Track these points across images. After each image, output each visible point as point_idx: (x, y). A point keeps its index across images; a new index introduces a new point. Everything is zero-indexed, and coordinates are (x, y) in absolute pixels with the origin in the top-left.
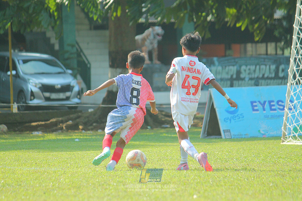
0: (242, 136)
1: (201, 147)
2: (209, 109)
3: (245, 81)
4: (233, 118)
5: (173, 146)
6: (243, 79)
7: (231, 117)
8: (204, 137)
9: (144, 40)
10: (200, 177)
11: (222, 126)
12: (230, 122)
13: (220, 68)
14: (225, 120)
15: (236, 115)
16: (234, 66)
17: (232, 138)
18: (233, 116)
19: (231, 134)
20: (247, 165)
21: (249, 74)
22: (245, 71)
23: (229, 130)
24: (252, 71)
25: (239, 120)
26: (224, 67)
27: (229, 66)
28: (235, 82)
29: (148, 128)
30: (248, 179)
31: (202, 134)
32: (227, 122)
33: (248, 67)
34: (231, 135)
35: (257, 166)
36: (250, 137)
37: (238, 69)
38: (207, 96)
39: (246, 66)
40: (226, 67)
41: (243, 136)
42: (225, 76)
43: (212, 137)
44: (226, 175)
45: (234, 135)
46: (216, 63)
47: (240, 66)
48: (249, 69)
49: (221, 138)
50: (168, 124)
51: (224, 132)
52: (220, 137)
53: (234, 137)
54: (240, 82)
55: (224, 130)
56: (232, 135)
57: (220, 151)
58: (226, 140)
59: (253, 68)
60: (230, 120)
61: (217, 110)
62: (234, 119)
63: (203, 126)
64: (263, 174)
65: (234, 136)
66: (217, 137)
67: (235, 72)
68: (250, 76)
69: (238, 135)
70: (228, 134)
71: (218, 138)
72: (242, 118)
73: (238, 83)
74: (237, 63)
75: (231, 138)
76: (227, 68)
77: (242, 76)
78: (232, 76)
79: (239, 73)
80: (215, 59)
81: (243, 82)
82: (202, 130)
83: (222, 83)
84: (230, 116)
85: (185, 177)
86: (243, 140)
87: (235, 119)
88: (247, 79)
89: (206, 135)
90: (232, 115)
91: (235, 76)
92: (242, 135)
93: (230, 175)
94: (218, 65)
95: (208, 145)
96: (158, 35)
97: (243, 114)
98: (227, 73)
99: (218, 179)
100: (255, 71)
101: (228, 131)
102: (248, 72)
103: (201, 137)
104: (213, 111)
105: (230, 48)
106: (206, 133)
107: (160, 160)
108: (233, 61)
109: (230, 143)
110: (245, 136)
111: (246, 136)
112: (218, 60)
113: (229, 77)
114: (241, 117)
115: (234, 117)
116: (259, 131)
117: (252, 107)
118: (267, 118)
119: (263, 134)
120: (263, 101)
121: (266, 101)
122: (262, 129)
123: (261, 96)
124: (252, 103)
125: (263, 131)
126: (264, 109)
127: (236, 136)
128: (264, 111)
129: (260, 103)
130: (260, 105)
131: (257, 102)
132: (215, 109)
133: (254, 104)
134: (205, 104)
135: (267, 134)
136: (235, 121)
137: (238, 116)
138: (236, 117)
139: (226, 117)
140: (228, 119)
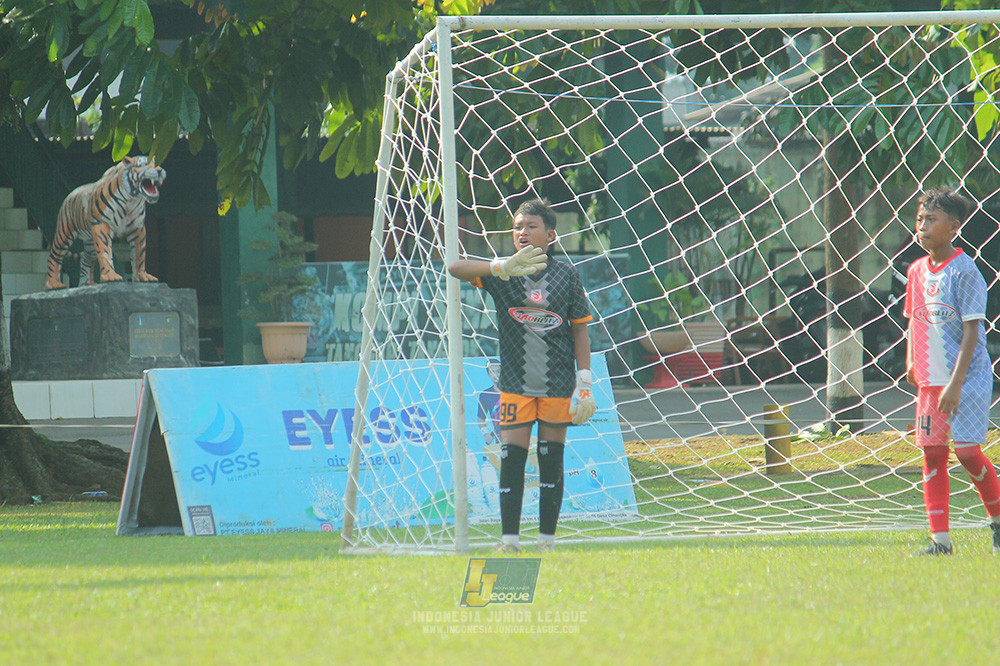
0: (250, 528)
2: (144, 436)
4: (222, 467)
7: (216, 463)
8: (131, 532)
9: (99, 200)
11: (186, 495)
12: (213, 482)
14: (193, 475)
15: (232, 457)
17: (219, 533)
18: (224, 461)
19: (212, 518)
23: (209, 507)
25: (243, 473)
31: (122, 522)
34: (214, 525)
36: (278, 531)
38: (141, 394)
41: (254, 528)
43: (155, 530)
45: (223, 524)
49: (182, 534)
51: (191, 517)
52: (174, 529)
53: (223, 532)
55: (189, 508)
56: (217, 523)
58: (198, 540)
60: (213, 475)
61: (167, 439)
63: (124, 495)
65: (225, 528)
66: (168, 530)
69: (239, 524)
70: (204, 521)
71: (172, 535)
72: (252, 466)
75: (215, 534)
84: (211, 459)
87: (230, 472)
89: (136, 525)
90: (220, 459)
92: (253, 524)
96: (146, 183)
97: (256, 454)
101: (206, 510)
103: (117, 530)
104: (155, 442)
106: (135, 517)
110: (261, 527)
111: (266, 527)
114: (249, 463)
115: (225, 464)
116: (311, 509)
117: (288, 430)
118: (338, 468)
119: (321, 520)
120: (326, 410)
121: (336, 411)
122: (320, 505)
123: (320, 395)
124: (288, 416)
125: (322, 509)
126: (328, 439)
127: (231, 528)
128: (327, 443)
129: (314, 418)
130: (316, 424)
131: (305, 413)
132: (163, 437)
133: (296, 420)
134: (132, 420)
135: (336, 520)
136: (230, 476)
137: (240, 460)
138: (232, 464)
139: (198, 465)
140: (204, 472)
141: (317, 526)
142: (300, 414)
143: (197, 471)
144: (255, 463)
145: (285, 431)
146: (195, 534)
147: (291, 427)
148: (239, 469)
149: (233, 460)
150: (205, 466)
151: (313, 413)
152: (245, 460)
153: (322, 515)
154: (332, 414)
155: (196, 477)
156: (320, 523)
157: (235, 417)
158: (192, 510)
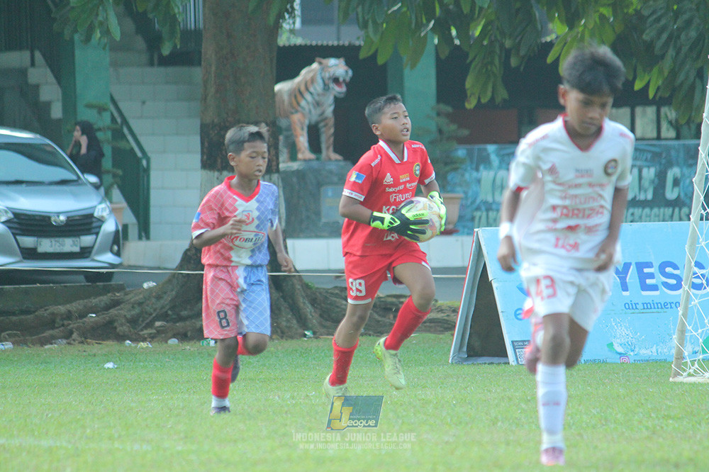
2: (473, 283)
8: (461, 361)
9: (297, 94)
11: (511, 331)
13: (504, 174)
14: (516, 315)
29: (305, 335)
31: (454, 351)
36: (586, 362)
38: (470, 248)
43: (482, 360)
46: (495, 160)
49: (508, 363)
51: (514, 347)
52: (503, 360)
55: (513, 342)
61: (495, 285)
63: (457, 330)
66: (495, 360)
71: (499, 364)
80: (491, 148)
89: (466, 356)
94: (500, 167)
96: (336, 80)
103: (450, 361)
104: (484, 287)
106: (465, 349)
112: (498, 155)
116: (611, 345)
118: (632, 311)
119: (620, 354)
121: (631, 264)
122: (619, 341)
125: (621, 345)
126: (625, 287)
128: (624, 290)
132: (491, 284)
134: (462, 270)
135: (632, 353)
141: (616, 359)
143: (520, 312)
146: (518, 363)
153: (620, 350)
154: (627, 266)
155: (518, 317)
156: (619, 356)
158: (516, 344)
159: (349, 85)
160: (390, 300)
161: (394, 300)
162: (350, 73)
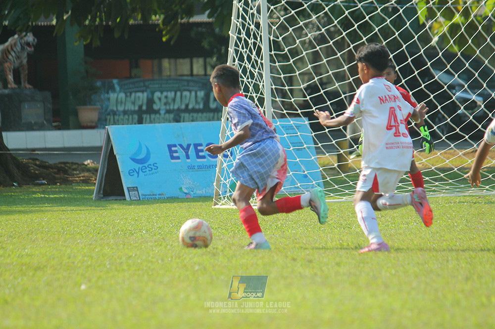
0: (154, 197)
1: (94, 212)
2: (106, 156)
3: (160, 114)
4: (142, 170)
5: (51, 213)
6: (157, 112)
7: (139, 168)
8: (99, 199)
9: (7, 52)
10: (92, 258)
11: (127, 182)
12: (138, 176)
13: (122, 95)
14: (129, 173)
15: (146, 165)
16: (143, 92)
17: (141, 199)
18: (143, 167)
19: (138, 192)
20: (162, 239)
21: (165, 104)
22: (160, 99)
23: (137, 187)
24: (170, 100)
25: (151, 172)
26: (128, 94)
27: (136, 92)
28: (144, 116)
29: (13, 185)
30: (162, 260)
31: (96, 194)
32: (133, 175)
33: (165, 94)
35: (176, 241)
36: (167, 198)
37: (150, 96)
38: (104, 137)
39: (162, 93)
40: (131, 93)
41: (157, 197)
42: (130, 107)
43: (111, 198)
44: (130, 254)
45: (143, 195)
46: (117, 87)
47: (153, 93)
48: (166, 97)
49: (125, 199)
50: (44, 180)
51: (129, 192)
52: (122, 198)
53: (143, 198)
54: (153, 116)
55: (128, 188)
56: (140, 194)
57: (122, 219)
58: (132, 202)
59: (171, 95)
60: (138, 173)
61: (117, 157)
62: (144, 171)
63: (97, 182)
64: (185, 252)
66: (119, 198)
67: (145, 101)
68: (168, 107)
69: (150, 195)
70: (135, 194)
71: (120, 200)
72: (155, 169)
73: (150, 118)
74: (147, 87)
75: (140, 200)
76: (133, 95)
77: (155, 107)
78: (140, 107)
79: (150, 102)
80: (115, 81)
81: (158, 116)
82: (95, 188)
83: (126, 117)
84: (137, 166)
85: (69, 258)
86: (157, 203)
87: (146, 172)
88: (162, 112)
89: (102, 196)
90: (141, 166)
91: (144, 108)
92: (156, 195)
93: (136, 255)
94: (120, 92)
95: (104, 209)
96: (28, 44)
97: (156, 163)
98: (134, 103)
99: (118, 261)
100: (174, 100)
101: (135, 189)
102: (164, 100)
103: (94, 199)
104: (111, 159)
105: (137, 66)
106: (102, 192)
107: (32, 233)
108: (142, 84)
109: (138, 207)
110: (160, 196)
111: (162, 196)
112: (119, 84)
113: (137, 108)
114: (153, 167)
116: (181, 188)
117: (170, 153)
118: (192, 170)
119: (186, 193)
120: (186, 144)
121: (190, 145)
122: (185, 186)
123: (183, 137)
124: (170, 147)
125: (186, 188)
126: (188, 157)
127: (147, 197)
128: (187, 159)
129: (181, 148)
130: (182, 150)
131: (177, 145)
132: (115, 156)
133: (173, 149)
134: (99, 148)
135: (192, 193)
136: (146, 173)
137: (150, 166)
138: (146, 168)
139: (131, 169)
140: (134, 172)
142: (175, 146)
143: (131, 171)
144: (156, 168)
145: (169, 154)
146: (131, 199)
147: (171, 152)
148: (149, 170)
149: (147, 167)
150: (134, 169)
151: (181, 146)
152: (152, 166)
153: (186, 191)
154: (189, 146)
155: (131, 174)
156: (185, 195)
157: (147, 147)
159: (36, 47)
160: (59, 165)
161: (63, 166)
162: (36, 40)
